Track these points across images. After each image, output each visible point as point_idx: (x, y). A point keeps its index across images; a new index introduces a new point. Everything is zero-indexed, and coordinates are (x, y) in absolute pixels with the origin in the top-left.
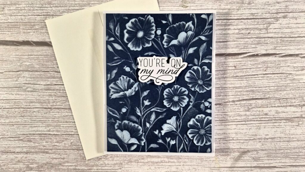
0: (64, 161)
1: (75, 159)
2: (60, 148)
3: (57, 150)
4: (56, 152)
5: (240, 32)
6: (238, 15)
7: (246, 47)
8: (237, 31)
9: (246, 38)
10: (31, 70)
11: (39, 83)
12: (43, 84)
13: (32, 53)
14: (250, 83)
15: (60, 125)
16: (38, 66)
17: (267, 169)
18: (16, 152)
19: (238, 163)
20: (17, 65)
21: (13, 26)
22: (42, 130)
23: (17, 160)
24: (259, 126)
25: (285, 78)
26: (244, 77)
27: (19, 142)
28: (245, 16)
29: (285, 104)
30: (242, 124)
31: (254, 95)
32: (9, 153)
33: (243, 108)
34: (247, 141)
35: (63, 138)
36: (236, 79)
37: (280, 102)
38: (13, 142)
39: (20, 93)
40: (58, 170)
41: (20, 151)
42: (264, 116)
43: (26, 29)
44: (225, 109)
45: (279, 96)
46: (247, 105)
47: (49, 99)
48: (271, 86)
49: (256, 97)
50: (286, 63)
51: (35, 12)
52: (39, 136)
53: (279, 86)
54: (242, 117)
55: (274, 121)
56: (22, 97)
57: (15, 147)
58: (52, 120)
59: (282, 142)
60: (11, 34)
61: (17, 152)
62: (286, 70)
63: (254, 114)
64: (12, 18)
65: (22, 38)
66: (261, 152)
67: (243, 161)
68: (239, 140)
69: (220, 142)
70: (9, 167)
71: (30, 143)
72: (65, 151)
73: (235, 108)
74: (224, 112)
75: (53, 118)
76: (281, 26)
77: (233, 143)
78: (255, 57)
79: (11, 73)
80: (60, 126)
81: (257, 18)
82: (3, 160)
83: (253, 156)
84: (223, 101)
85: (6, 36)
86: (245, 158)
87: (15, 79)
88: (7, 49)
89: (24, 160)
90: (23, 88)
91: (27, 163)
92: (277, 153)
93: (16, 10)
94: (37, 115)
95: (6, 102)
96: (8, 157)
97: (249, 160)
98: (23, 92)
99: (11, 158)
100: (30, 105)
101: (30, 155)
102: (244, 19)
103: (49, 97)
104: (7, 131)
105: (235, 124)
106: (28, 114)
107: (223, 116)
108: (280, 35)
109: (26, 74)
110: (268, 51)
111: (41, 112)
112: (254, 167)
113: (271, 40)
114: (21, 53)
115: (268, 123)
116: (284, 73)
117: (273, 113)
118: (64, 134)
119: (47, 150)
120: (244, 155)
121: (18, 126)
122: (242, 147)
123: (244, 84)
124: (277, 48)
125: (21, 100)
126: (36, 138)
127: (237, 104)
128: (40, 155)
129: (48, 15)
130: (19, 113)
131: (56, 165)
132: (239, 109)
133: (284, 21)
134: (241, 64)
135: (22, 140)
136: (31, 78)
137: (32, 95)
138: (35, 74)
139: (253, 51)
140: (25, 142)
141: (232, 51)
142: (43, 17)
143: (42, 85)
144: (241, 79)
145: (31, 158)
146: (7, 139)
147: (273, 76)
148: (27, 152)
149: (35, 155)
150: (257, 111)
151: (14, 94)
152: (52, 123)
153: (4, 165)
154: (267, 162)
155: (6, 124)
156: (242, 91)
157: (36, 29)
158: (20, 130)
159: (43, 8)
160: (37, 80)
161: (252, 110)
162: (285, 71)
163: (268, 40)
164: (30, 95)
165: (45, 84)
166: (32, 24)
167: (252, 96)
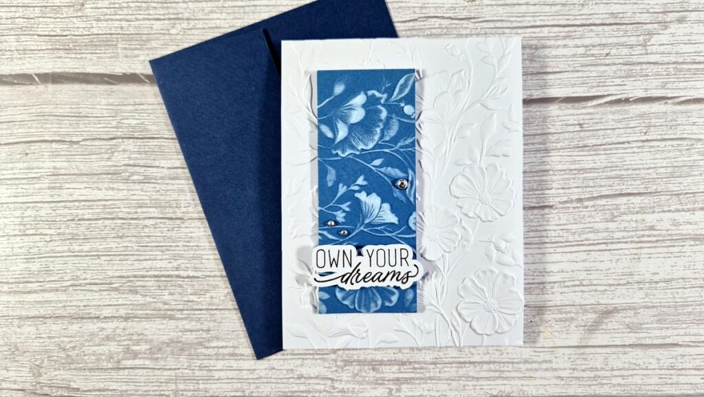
0: (209, 336)
1: (233, 331)
2: (201, 307)
3: (193, 312)
4: (192, 316)
5: (588, 53)
6: (584, 17)
7: (601, 84)
8: (581, 50)
9: (601, 65)
10: (140, 137)
11: (157, 163)
12: (166, 166)
13: (143, 100)
14: (614, 160)
15: (202, 255)
16: (156, 128)
17: (658, 349)
18: (101, 317)
19: (594, 336)
20: (109, 126)
21: (101, 43)
22: (161, 268)
23: (103, 336)
24: (637, 254)
25: (689, 149)
26: (600, 147)
27: (109, 295)
28: (599, 18)
29: (690, 206)
30: (599, 250)
31: (624, 187)
32: (85, 320)
33: (600, 214)
34: (612, 287)
35: (208, 285)
36: (583, 151)
37: (680, 200)
38: (96, 295)
39: (115, 186)
40: (195, 357)
41: (110, 315)
42: (647, 233)
43: (131, 49)
44: (562, 217)
45: (678, 189)
46: (609, 207)
47: (179, 198)
48: (660, 167)
49: (629, 191)
50: (689, 117)
51: (151, 12)
52: (154, 281)
53: (676, 167)
54: (599, 234)
55: (668, 243)
56: (120, 195)
57: (99, 306)
58: (185, 244)
59: (689, 289)
60: (98, 60)
61: (105, 318)
62: (689, 132)
63: (625, 228)
64: (100, 25)
65: (121, 67)
66: (644, 311)
67: (606, 333)
68: (595, 285)
69: (554, 290)
70: (84, 352)
71: (134, 295)
72: (211, 315)
73: (584, 216)
74: (560, 225)
75: (186, 240)
76: (674, 38)
77: (581, 293)
78: (623, 104)
79: (97, 143)
80: (202, 258)
81: (622, 22)
82: (71, 337)
83: (627, 320)
84: (558, 199)
85: (86, 64)
86: (610, 326)
87: (107, 156)
88: (88, 91)
89: (120, 335)
90: (123, 174)
91: (126, 343)
92: (680, 314)
93: (110, 8)
94: (151, 234)
95: (84, 205)
96: (85, 327)
97: (619, 331)
98: (122, 184)
99: (91, 331)
100: (136, 212)
101: (134, 324)
102: (595, 25)
103: (179, 195)
104: (84, 270)
105: (585, 251)
106: (133, 231)
107: (557, 232)
108: (673, 59)
109: (130, 145)
110: (650, 92)
111: (160, 227)
112: (630, 346)
113: (656, 68)
114: (119, 100)
115: (656, 247)
116: (685, 138)
117: (666, 224)
118: (209, 276)
119: (172, 313)
120: (607, 318)
121: (108, 258)
122: (602, 301)
123: (602, 162)
124: (668, 85)
125: (118, 202)
126: (149, 284)
127: (587, 207)
128: (157, 322)
129: (178, 19)
130: (113, 229)
131: (191, 344)
132: (592, 216)
133: (680, 29)
134: (592, 119)
135: (116, 289)
136: (139, 153)
137: (142, 190)
138: (148, 144)
139: (618, 92)
140: (123, 293)
141: (573, 93)
142: (166, 22)
143: (163, 168)
144: (595, 152)
145: (135, 330)
146: (84, 288)
147: (663, 144)
148: (128, 316)
149: (144, 324)
150: (632, 220)
151: (104, 189)
152: (185, 251)
153: (74, 348)
154: (657, 333)
155: (84, 254)
156: (597, 179)
157: (151, 49)
158: (112, 267)
159: (169, 5)
160: (152, 157)
161: (619, 218)
162: (688, 134)
163: (648, 69)
164: (137, 190)
165: (169, 166)
166: (144, 39)
167: (618, 188)
